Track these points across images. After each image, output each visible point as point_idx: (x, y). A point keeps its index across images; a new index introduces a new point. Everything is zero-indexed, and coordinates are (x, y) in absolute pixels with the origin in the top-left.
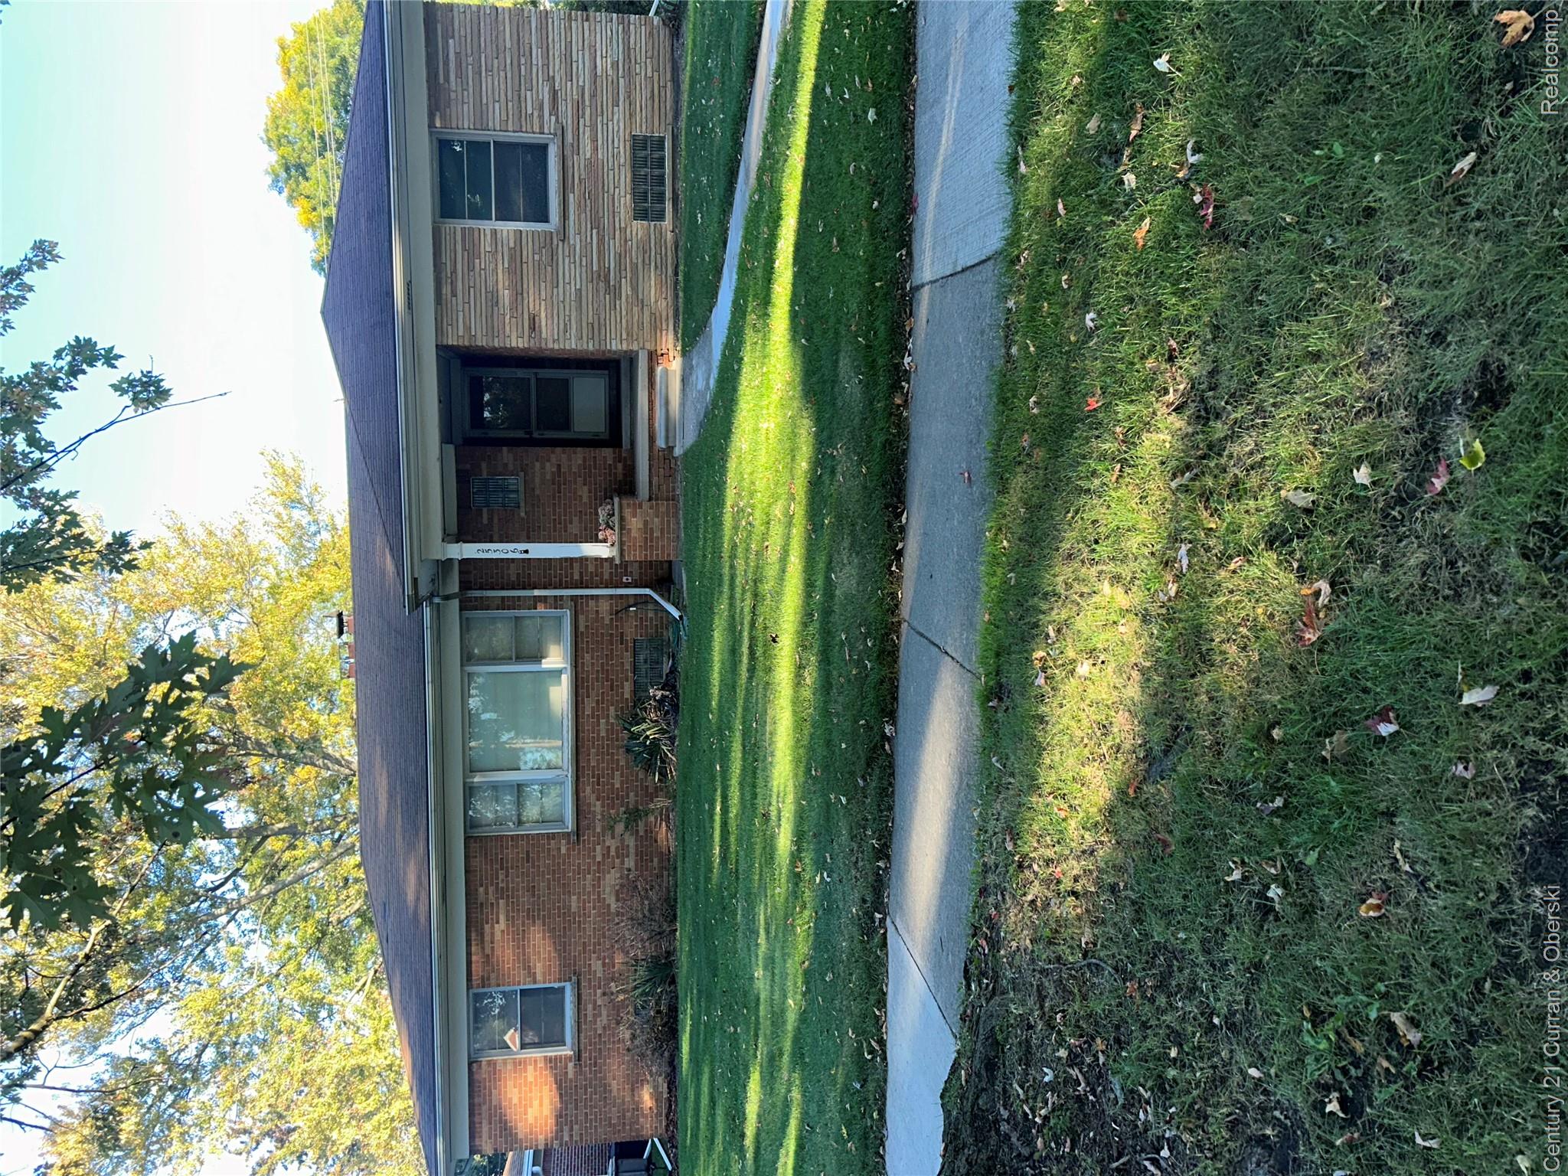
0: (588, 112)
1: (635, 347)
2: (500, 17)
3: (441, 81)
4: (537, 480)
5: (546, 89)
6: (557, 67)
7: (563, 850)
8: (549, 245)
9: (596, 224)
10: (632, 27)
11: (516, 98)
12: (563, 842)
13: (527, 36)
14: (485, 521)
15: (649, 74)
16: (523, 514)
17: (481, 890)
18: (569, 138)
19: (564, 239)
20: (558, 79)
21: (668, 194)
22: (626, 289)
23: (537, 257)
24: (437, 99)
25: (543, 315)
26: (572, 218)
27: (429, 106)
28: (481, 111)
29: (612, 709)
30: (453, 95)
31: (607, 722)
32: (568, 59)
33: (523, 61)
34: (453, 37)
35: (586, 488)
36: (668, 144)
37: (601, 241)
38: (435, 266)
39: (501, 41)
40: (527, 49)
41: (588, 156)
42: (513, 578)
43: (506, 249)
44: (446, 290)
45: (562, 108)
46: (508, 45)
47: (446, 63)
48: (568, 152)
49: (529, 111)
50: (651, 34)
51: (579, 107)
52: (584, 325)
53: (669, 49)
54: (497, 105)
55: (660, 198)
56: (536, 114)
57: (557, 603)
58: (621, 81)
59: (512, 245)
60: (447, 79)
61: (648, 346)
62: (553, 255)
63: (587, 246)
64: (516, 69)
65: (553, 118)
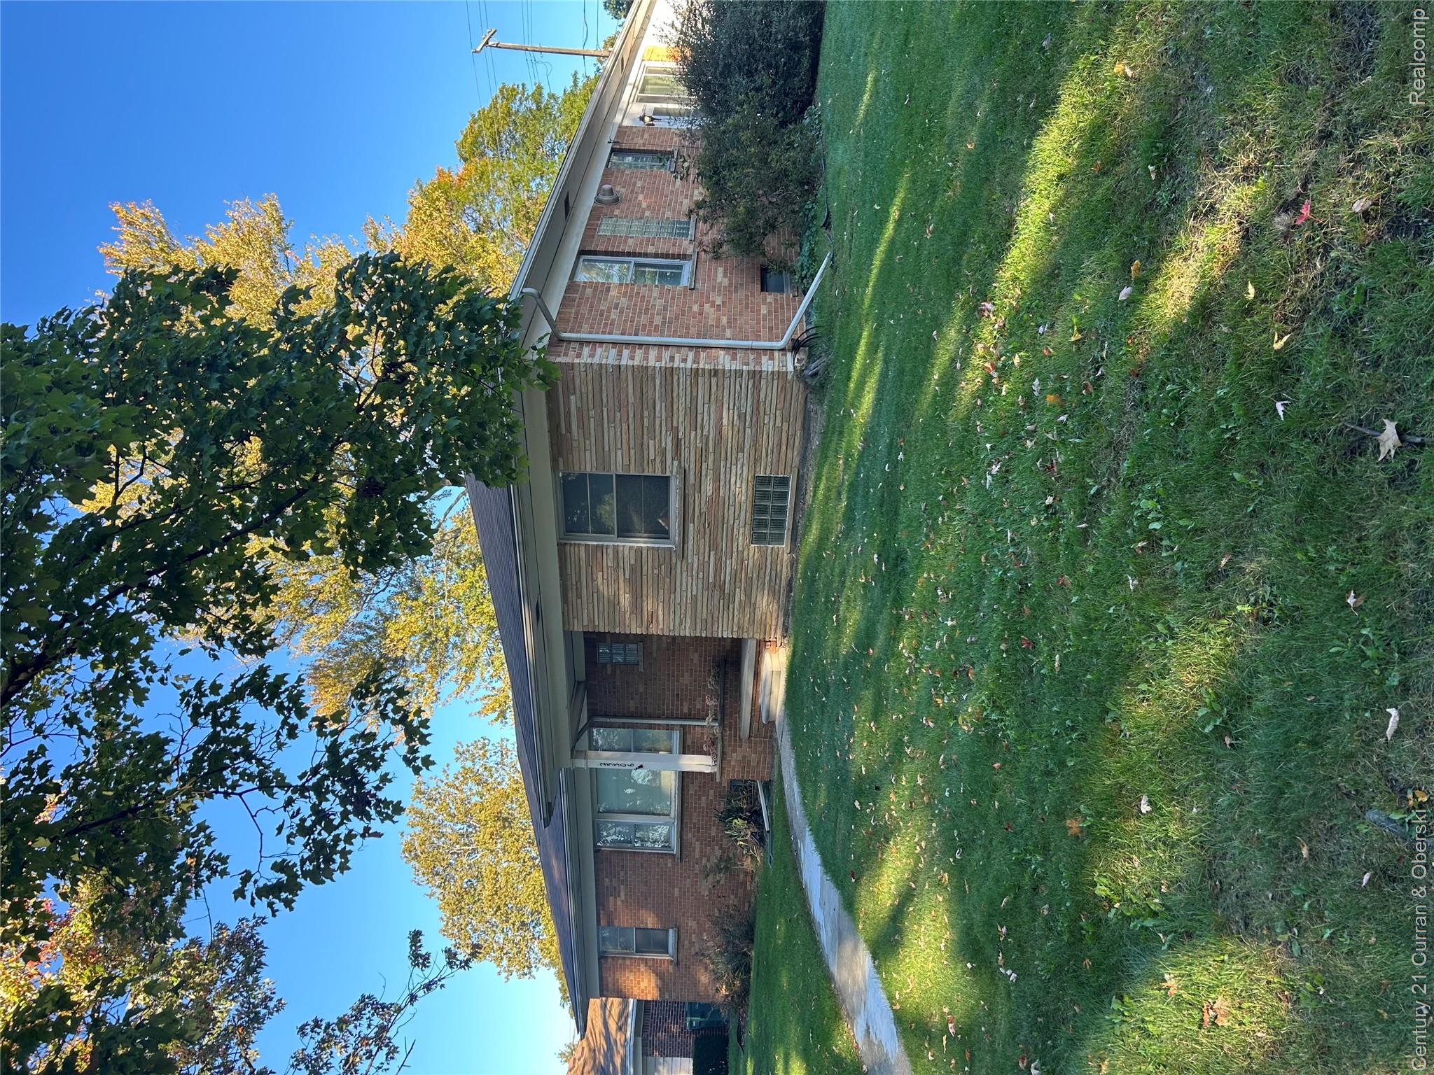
0: (711, 458)
1: (745, 636)
2: (623, 376)
3: (564, 432)
4: (655, 647)
5: (669, 439)
6: (681, 419)
7: (669, 865)
8: (667, 563)
9: (714, 545)
10: (763, 382)
11: (638, 446)
12: (669, 860)
13: (650, 392)
14: (609, 672)
15: (778, 424)
16: (641, 670)
17: (607, 880)
18: (691, 479)
19: (683, 555)
20: (681, 429)
21: (788, 523)
22: (740, 595)
23: (656, 571)
24: (559, 446)
25: (660, 613)
26: (691, 543)
27: (552, 452)
28: (603, 457)
29: (711, 792)
30: (575, 444)
31: (708, 799)
32: (693, 411)
33: (646, 413)
34: (574, 393)
35: (696, 655)
36: (792, 484)
37: (718, 561)
38: (561, 575)
39: (623, 397)
40: (651, 402)
41: (709, 493)
42: (632, 709)
43: (627, 566)
44: (572, 595)
45: (685, 453)
46: (631, 400)
47: (568, 415)
48: (689, 491)
49: (652, 457)
50: (784, 388)
51: (702, 454)
52: (698, 620)
53: (801, 400)
54: (619, 453)
55: (780, 524)
56: (658, 460)
57: (668, 727)
58: (748, 431)
59: (633, 562)
60: (569, 431)
61: (757, 636)
62: (671, 569)
63: (704, 565)
64: (638, 421)
65: (676, 463)
